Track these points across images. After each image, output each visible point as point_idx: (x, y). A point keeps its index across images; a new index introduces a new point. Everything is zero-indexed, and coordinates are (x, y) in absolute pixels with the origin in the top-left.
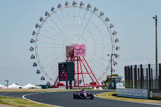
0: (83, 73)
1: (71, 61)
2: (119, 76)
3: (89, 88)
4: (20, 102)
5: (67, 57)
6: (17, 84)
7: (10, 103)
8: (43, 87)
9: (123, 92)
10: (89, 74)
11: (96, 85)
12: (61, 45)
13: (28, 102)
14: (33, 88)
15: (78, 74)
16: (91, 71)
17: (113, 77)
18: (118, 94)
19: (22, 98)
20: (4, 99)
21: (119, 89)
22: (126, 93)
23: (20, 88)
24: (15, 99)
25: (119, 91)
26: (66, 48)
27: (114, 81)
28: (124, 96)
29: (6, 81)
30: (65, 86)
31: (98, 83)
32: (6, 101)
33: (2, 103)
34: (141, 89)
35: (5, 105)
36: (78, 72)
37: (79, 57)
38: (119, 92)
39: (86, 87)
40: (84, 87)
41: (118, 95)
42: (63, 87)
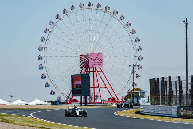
0: (100, 87)
1: (86, 73)
2: (142, 90)
3: (108, 104)
4: (28, 120)
5: (82, 68)
6: (22, 100)
7: (16, 122)
8: (54, 103)
9: (148, 109)
10: (106, 87)
11: (114, 101)
12: (74, 53)
13: (37, 121)
14: (41, 104)
15: (94, 87)
16: (110, 85)
17: (135, 92)
18: (143, 111)
19: (30, 116)
20: (9, 118)
21: (144, 105)
22: (152, 110)
23: (26, 104)
24: (22, 118)
25: (143, 108)
26: (80, 57)
27: (137, 96)
28: (149, 114)
29: (10, 96)
30: (78, 102)
31: (118, 99)
32: (12, 120)
33: (7, 122)
34: (170, 106)
35: (11, 124)
36: (94, 86)
37: (95, 68)
38: (143, 110)
39: (103, 103)
40: (101, 103)
41: (142, 113)
42: (76, 103)
